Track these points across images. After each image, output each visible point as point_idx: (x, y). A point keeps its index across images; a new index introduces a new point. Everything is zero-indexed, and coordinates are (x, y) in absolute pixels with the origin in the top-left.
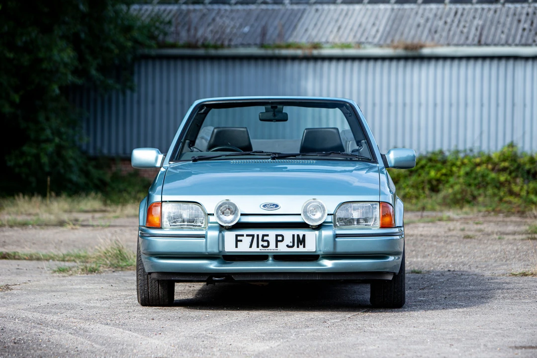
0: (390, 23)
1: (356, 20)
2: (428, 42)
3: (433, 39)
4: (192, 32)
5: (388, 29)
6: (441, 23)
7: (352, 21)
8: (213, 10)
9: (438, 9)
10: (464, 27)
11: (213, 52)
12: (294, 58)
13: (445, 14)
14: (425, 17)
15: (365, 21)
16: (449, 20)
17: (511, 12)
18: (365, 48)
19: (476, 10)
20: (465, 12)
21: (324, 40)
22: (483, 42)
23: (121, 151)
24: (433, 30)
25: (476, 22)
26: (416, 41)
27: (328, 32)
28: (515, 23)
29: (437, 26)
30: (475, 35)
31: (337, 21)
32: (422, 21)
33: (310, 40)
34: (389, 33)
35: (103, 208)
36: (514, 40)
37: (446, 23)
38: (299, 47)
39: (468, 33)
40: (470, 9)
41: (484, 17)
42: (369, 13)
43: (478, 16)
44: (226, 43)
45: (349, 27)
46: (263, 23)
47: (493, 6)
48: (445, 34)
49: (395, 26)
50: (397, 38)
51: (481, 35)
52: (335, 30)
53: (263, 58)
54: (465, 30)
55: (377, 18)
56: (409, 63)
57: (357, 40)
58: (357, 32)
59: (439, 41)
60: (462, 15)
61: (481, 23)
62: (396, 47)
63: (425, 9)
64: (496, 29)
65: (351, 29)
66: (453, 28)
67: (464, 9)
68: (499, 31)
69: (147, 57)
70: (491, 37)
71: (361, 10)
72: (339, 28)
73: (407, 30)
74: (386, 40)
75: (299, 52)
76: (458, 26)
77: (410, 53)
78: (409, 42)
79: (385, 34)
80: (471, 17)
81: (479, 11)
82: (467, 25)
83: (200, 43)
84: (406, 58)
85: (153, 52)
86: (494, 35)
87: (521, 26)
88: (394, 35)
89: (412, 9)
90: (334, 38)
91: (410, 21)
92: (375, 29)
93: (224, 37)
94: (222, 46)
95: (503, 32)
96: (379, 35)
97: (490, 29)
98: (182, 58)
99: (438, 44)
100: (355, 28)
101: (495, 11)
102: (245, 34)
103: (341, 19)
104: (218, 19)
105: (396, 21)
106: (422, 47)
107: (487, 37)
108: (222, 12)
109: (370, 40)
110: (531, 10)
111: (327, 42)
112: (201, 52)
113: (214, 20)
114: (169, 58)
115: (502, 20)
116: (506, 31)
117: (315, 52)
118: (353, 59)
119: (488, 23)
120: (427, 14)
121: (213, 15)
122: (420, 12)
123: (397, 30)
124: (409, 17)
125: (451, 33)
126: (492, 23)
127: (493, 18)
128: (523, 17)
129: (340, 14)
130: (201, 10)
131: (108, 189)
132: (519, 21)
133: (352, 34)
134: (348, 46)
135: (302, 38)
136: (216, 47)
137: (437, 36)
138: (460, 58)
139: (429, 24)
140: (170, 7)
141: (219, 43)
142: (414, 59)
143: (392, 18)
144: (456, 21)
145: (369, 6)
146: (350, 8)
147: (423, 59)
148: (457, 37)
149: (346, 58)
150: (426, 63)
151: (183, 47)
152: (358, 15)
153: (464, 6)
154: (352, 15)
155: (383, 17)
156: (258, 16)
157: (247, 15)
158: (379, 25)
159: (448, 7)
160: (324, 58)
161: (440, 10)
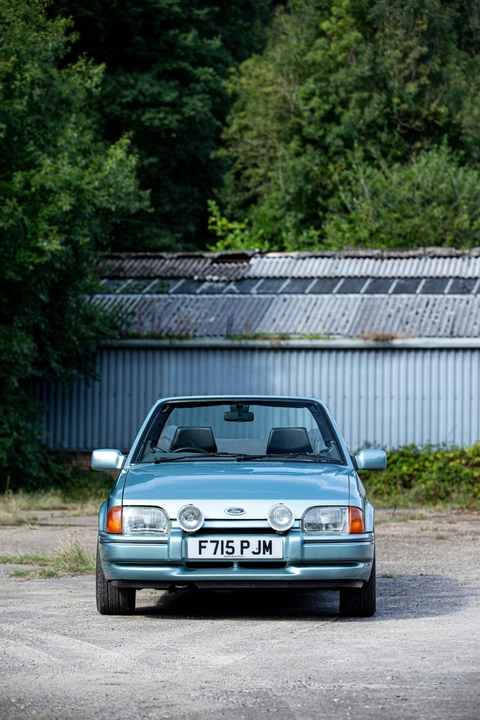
0: (360, 313)
1: (325, 310)
2: (399, 334)
3: (404, 330)
4: (157, 321)
5: (358, 319)
6: (413, 313)
8: (178, 299)
9: (409, 298)
10: (436, 317)
11: (177, 342)
12: (262, 349)
13: (416, 305)
14: (396, 308)
15: (334, 311)
16: (420, 311)
18: (334, 339)
19: (448, 300)
20: (437, 303)
21: (292, 331)
22: (455, 334)
23: (81, 445)
24: (404, 321)
25: (448, 313)
26: (386, 332)
27: (296, 323)
29: (409, 316)
30: (447, 326)
31: (306, 311)
32: (393, 312)
33: (278, 331)
34: (359, 323)
35: (63, 505)
37: (417, 313)
38: (266, 339)
39: (440, 323)
40: (442, 299)
41: (456, 308)
42: (338, 303)
43: (450, 306)
44: (191, 333)
45: (318, 317)
46: (229, 313)
47: (465, 297)
48: (416, 325)
49: (365, 317)
50: (367, 329)
51: (453, 326)
52: (304, 319)
53: (230, 349)
54: (437, 321)
55: (346, 308)
56: (380, 355)
57: (325, 331)
58: (325, 323)
59: (410, 332)
60: (434, 305)
61: (453, 313)
62: (366, 339)
63: (396, 299)
64: (469, 320)
65: (321, 320)
66: (425, 319)
67: (436, 299)
68: (472, 322)
69: (109, 348)
70: (463, 328)
71: (330, 299)
72: (308, 318)
73: (377, 321)
74: (355, 332)
75: (267, 343)
76: (430, 317)
77: (380, 345)
78: (380, 332)
79: (355, 324)
80: (442, 308)
81: (451, 301)
82: (439, 315)
83: (164, 334)
84: (377, 350)
85: (116, 343)
86: (467, 326)
88: (364, 326)
89: (383, 298)
90: (302, 329)
91: (381, 312)
92: (345, 319)
93: (189, 327)
94: (187, 337)
95: (475, 324)
96: (349, 326)
97: (462, 320)
98: (146, 348)
99: (407, 337)
100: (324, 319)
101: (468, 302)
102: (211, 324)
103: (310, 308)
104: (182, 309)
105: (366, 311)
106: (393, 338)
107: (459, 328)
108: (188, 301)
109: (339, 331)
111: (295, 333)
112: (166, 342)
113: (178, 309)
114: (132, 348)
115: (475, 311)
116: (478, 323)
117: (283, 343)
118: (322, 350)
119: (461, 314)
120: (397, 304)
121: (178, 304)
122: (391, 301)
123: (367, 321)
124: (379, 307)
125: (423, 323)
126: (464, 315)
127: (465, 308)
129: (310, 302)
130: (165, 300)
131: (69, 484)
133: (322, 324)
134: (317, 337)
135: (269, 329)
136: (180, 338)
137: (408, 327)
138: (433, 350)
139: (400, 314)
140: (134, 296)
141: (184, 333)
142: (385, 350)
143: (362, 308)
144: (428, 312)
145: (338, 296)
146: (320, 296)
147: (394, 350)
148: (428, 329)
149: (315, 349)
150: (397, 354)
151: (147, 337)
152: (327, 305)
153: (436, 296)
154: (321, 305)
155: (353, 307)
156: (224, 305)
157: (213, 304)
158: (349, 316)
159: (419, 298)
160: (292, 349)
161: (411, 301)
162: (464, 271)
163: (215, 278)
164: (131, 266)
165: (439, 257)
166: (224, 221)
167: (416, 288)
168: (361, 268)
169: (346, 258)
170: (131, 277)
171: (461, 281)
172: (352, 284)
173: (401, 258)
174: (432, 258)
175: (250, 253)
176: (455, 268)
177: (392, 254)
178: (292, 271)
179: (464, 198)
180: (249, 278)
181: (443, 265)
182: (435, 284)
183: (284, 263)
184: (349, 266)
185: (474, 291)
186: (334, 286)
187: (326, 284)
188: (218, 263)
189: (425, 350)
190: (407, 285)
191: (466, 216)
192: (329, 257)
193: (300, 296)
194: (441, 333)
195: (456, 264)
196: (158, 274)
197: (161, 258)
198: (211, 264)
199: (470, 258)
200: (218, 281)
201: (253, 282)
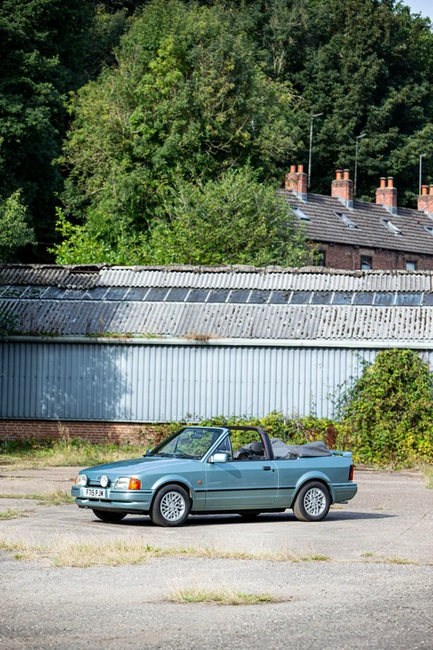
0: (184, 317)
1: (158, 314)
2: (213, 335)
3: (216, 332)
5: (182, 322)
6: (223, 318)
7: (154, 316)
8: (47, 303)
9: (220, 306)
10: (240, 322)
11: (50, 338)
12: (112, 344)
13: (225, 311)
14: (210, 313)
15: (164, 315)
16: (228, 316)
17: (275, 311)
18: (165, 338)
19: (249, 307)
20: (241, 309)
21: (134, 330)
22: (253, 335)
24: (216, 324)
25: (248, 318)
26: (203, 334)
27: (137, 324)
28: (278, 319)
29: (220, 321)
30: (248, 329)
31: (144, 315)
32: (208, 317)
33: (124, 331)
34: (183, 325)
36: (276, 334)
37: (226, 318)
38: (115, 336)
39: (243, 327)
40: (245, 307)
41: (254, 314)
42: (167, 308)
43: (250, 313)
44: (59, 331)
45: (153, 320)
46: (87, 316)
47: (261, 306)
48: (225, 328)
49: (188, 320)
50: (189, 331)
51: (252, 329)
52: (143, 322)
53: (88, 344)
54: (241, 325)
55: (173, 313)
56: (199, 349)
57: (158, 331)
58: (159, 324)
59: (221, 333)
60: (238, 312)
61: (252, 319)
62: (189, 338)
63: (210, 307)
64: (264, 324)
65: (155, 322)
66: (232, 323)
67: (240, 307)
68: (266, 326)
70: (259, 331)
71: (161, 306)
72: (146, 321)
73: (197, 324)
74: (181, 332)
75: (116, 340)
76: (235, 321)
77: (199, 343)
78: (198, 333)
79: (181, 326)
80: (244, 314)
81: (251, 309)
82: (242, 320)
83: (39, 331)
84: (197, 346)
85: (6, 338)
86: (262, 329)
87: (282, 322)
88: (187, 329)
89: (201, 306)
90: (142, 330)
91: (199, 316)
92: (173, 322)
93: (57, 326)
94: (57, 334)
95: (268, 327)
96: (176, 327)
97: (259, 324)
98: (26, 342)
99: (220, 337)
100: (158, 321)
101: (263, 310)
102: (73, 324)
103: (147, 313)
104: (51, 311)
105: (189, 315)
106: (208, 338)
107: (257, 331)
108: (54, 305)
109: (169, 331)
110: (289, 310)
111: (137, 333)
112: (39, 338)
113: (48, 311)
114: (15, 342)
115: (268, 317)
116: (271, 326)
117: (128, 340)
118: (157, 346)
119: (258, 319)
120: (211, 310)
121: (48, 308)
122: (207, 308)
123: (189, 323)
124: (198, 312)
125: (230, 326)
126: (260, 320)
127: (261, 314)
128: (283, 316)
129: (146, 308)
130: (37, 303)
132: (281, 319)
133: (156, 326)
134: (153, 336)
135: (117, 329)
136: (51, 335)
137: (219, 329)
138: (237, 347)
139: (214, 318)
140: (13, 300)
141: (54, 332)
142: (202, 346)
143: (185, 313)
144: (234, 317)
145: (168, 303)
146: (154, 303)
147: (209, 346)
148: (234, 331)
149: (151, 345)
150: (211, 349)
151: (27, 334)
152: (159, 311)
153: (240, 305)
154: (155, 310)
155: (178, 313)
156: (82, 309)
157: (75, 307)
158: (176, 320)
159: (227, 306)
160: (134, 345)
161: (222, 308)
162: (261, 284)
163: (74, 286)
164: (8, 275)
165: (242, 272)
166: (69, 224)
167: (226, 298)
168: (184, 280)
169: (173, 271)
170: (9, 284)
171: (259, 292)
172: (177, 293)
173: (214, 273)
174: (237, 273)
175: (99, 266)
176: (254, 282)
177: (207, 269)
178: (132, 281)
179: (263, 210)
180: (99, 286)
181: (245, 279)
182: (239, 295)
183: (125, 275)
184: (175, 278)
185: (268, 302)
186: (164, 294)
187: (158, 293)
188: (75, 274)
189: (231, 347)
190: (219, 295)
191: (264, 225)
192: (159, 271)
193: (139, 303)
194: (243, 335)
195: (255, 278)
196: (30, 281)
197: (31, 268)
198: (70, 274)
199: (265, 274)
200: (76, 289)
201: (103, 290)
